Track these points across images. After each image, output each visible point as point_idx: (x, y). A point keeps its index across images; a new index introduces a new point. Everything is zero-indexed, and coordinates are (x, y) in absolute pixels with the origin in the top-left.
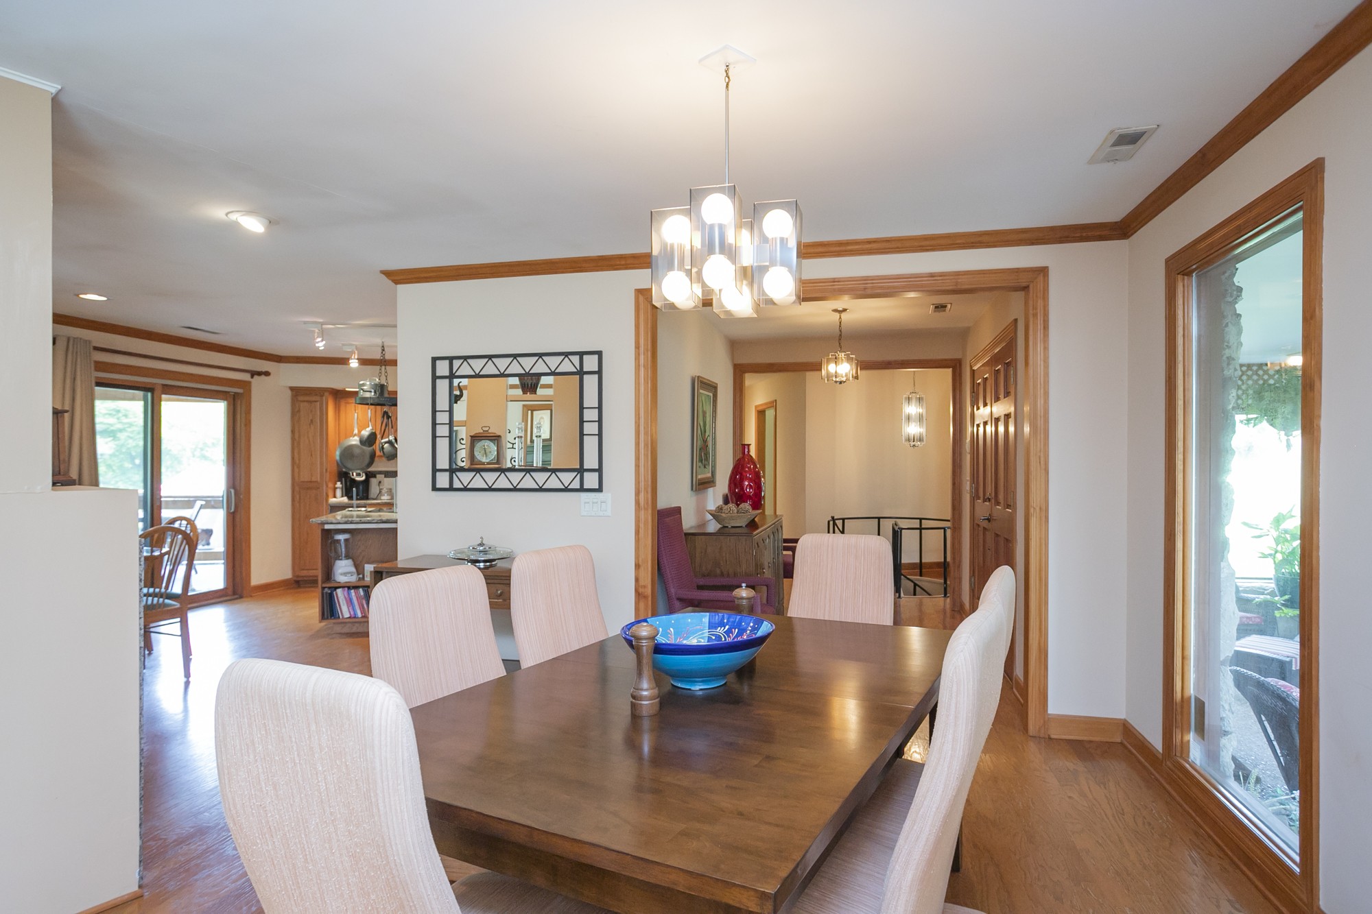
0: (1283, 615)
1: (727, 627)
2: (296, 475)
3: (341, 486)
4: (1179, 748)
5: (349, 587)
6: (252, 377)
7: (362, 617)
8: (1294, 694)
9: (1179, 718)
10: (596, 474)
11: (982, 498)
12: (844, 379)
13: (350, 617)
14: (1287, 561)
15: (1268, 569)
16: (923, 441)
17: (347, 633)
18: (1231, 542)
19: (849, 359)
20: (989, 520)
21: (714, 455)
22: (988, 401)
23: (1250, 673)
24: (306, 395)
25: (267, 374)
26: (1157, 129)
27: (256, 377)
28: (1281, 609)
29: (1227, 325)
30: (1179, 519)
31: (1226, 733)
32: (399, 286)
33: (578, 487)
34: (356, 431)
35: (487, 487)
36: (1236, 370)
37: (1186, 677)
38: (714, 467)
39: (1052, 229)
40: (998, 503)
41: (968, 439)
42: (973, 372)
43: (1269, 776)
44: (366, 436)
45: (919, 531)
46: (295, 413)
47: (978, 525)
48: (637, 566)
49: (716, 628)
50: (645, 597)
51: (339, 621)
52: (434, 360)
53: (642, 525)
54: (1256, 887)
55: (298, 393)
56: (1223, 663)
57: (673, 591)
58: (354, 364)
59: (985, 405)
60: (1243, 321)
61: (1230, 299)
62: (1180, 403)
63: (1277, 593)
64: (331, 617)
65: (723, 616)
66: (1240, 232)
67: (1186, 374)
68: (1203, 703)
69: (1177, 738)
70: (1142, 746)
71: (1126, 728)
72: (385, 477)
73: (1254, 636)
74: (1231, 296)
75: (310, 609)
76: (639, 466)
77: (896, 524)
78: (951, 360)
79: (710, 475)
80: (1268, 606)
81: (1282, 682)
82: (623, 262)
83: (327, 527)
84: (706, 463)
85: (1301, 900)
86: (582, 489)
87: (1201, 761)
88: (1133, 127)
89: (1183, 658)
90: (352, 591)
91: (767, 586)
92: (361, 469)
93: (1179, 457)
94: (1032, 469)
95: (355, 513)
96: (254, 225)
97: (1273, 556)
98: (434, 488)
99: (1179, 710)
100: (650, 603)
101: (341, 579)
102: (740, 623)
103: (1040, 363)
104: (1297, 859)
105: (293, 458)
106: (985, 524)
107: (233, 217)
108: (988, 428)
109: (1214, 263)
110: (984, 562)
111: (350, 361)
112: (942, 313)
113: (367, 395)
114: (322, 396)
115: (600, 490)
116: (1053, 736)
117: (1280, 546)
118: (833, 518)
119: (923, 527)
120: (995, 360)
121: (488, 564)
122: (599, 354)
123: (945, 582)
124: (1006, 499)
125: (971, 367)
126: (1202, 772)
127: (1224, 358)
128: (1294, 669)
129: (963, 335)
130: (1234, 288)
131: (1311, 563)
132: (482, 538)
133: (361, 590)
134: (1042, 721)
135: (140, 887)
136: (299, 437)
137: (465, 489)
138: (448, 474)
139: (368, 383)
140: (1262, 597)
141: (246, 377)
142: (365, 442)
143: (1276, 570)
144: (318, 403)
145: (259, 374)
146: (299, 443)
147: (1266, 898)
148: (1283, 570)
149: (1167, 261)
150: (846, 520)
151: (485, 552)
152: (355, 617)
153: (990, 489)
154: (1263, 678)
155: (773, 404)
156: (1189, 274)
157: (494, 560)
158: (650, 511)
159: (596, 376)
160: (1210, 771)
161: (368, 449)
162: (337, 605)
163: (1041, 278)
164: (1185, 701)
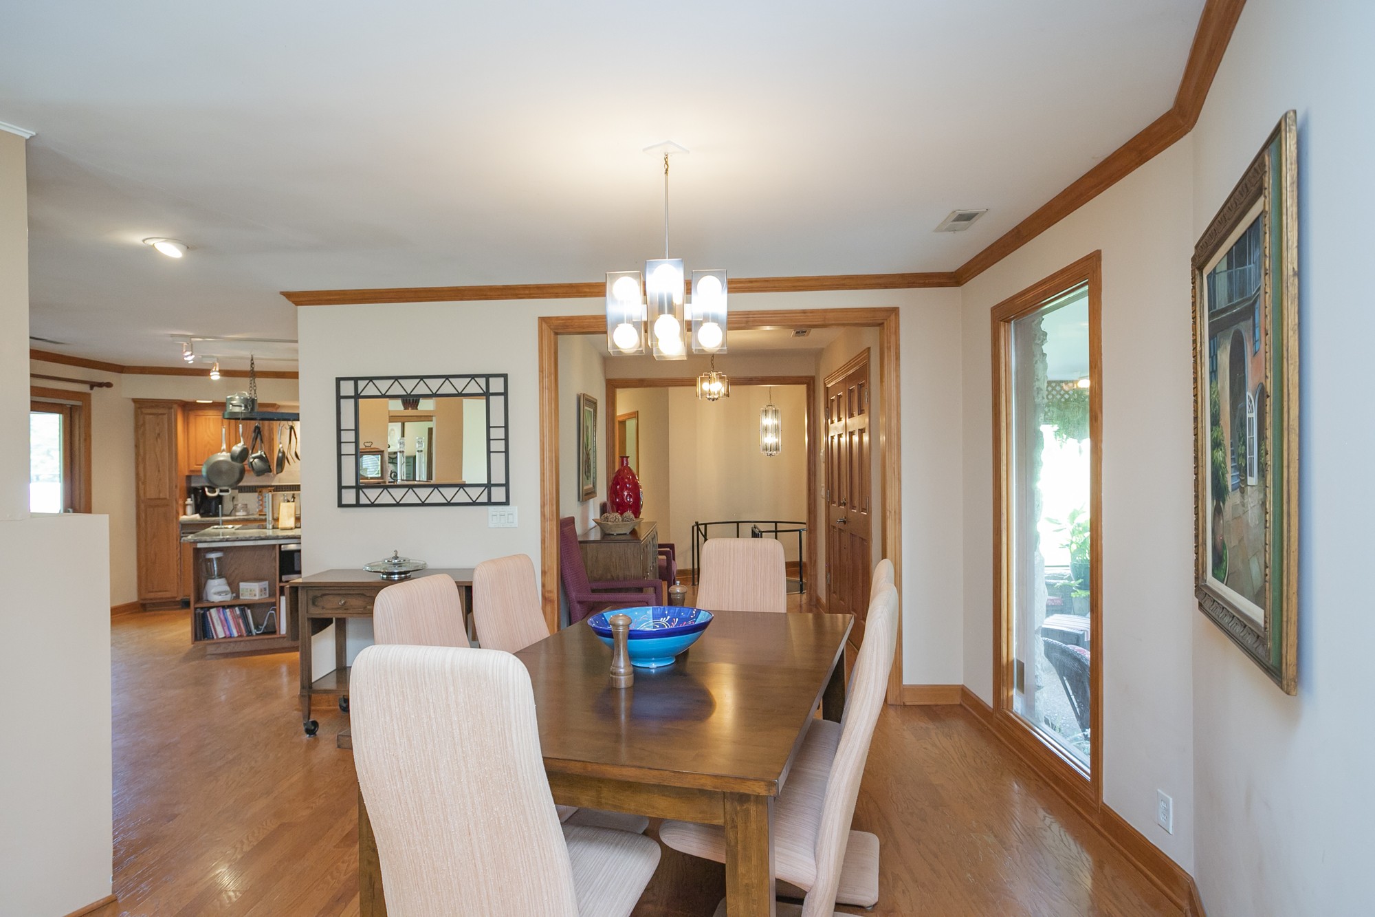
0: (1078, 596)
1: (669, 617)
2: (142, 492)
3: (191, 502)
4: (1005, 703)
5: (223, 606)
6: (92, 388)
7: (239, 636)
8: (1087, 656)
9: (1005, 678)
10: (504, 489)
11: (837, 503)
12: (716, 397)
13: (225, 637)
14: (1080, 549)
15: (1067, 560)
16: (779, 450)
17: (223, 654)
18: (1041, 536)
19: (721, 378)
20: (845, 522)
21: (595, 468)
22: (842, 416)
23: (1054, 641)
24: (152, 407)
25: (109, 385)
26: (984, 212)
27: (95, 388)
28: (1075, 591)
29: (1036, 362)
30: (1004, 518)
31: (1039, 688)
32: (299, 307)
33: (486, 500)
34: (224, 447)
35: (420, 502)
36: (1043, 398)
37: (1010, 644)
38: (595, 478)
39: (902, 276)
40: (853, 507)
41: (823, 450)
42: (827, 389)
43: (1069, 728)
44: (238, 452)
45: (774, 533)
46: (139, 427)
47: (834, 527)
49: (659, 619)
50: (551, 601)
51: (212, 641)
52: (339, 380)
53: (547, 535)
54: (1062, 798)
55: (141, 405)
56: (1036, 632)
57: (573, 595)
58: (215, 376)
59: (839, 420)
60: (1048, 359)
61: (1039, 342)
62: (1003, 424)
63: (1073, 579)
64: (204, 638)
65: (664, 609)
66: (1046, 294)
67: (1008, 402)
68: (1023, 664)
69: (1005, 694)
70: (977, 704)
71: (964, 692)
72: (239, 492)
73: (1056, 615)
74: (1039, 339)
75: (180, 630)
76: (544, 481)
77: (755, 528)
78: (806, 377)
79: (591, 486)
80: (1066, 590)
81: (1077, 648)
82: (527, 292)
83: (200, 545)
84: (589, 474)
85: (1091, 799)
86: (489, 503)
87: (1021, 711)
88: (970, 209)
89: (1008, 630)
90: (228, 610)
91: (655, 588)
92: (230, 486)
93: (1004, 468)
94: (888, 478)
95: (221, 531)
96: (171, 251)
98: (340, 505)
99: (1005, 672)
100: (556, 606)
101: (216, 599)
102: (679, 614)
103: (894, 389)
104: (1089, 771)
105: (137, 475)
106: (841, 526)
107: (151, 242)
108: (843, 440)
109: (1027, 315)
110: (840, 560)
111: (211, 374)
112: (802, 337)
113: (237, 410)
114: (170, 408)
115: (507, 503)
116: (907, 704)
117: (1074, 537)
118: (697, 523)
119: (778, 529)
120: (849, 379)
121: (403, 576)
122: (505, 376)
123: (801, 580)
124: (861, 502)
125: (825, 385)
126: (1023, 718)
127: (1035, 388)
128: (1086, 640)
129: (817, 355)
130: (1041, 333)
131: (1097, 550)
132: (396, 551)
133: (237, 609)
134: (898, 691)
135: (113, 892)
136: (145, 454)
137: (373, 505)
138: (354, 490)
139: (237, 397)
140: (1062, 581)
141: (84, 388)
142: (237, 458)
143: (1072, 559)
144: (166, 416)
145: (100, 385)
146: (144, 459)
147: (1068, 804)
148: (1077, 558)
149: (994, 310)
150: (708, 526)
151: (399, 565)
152: (231, 637)
153: (845, 495)
154: (1064, 645)
155: (635, 415)
156: (1009, 322)
157: (409, 572)
158: (555, 522)
159: (503, 397)
160: (1028, 718)
161: (237, 465)
162: (211, 625)
163: (893, 317)
164: (1010, 664)
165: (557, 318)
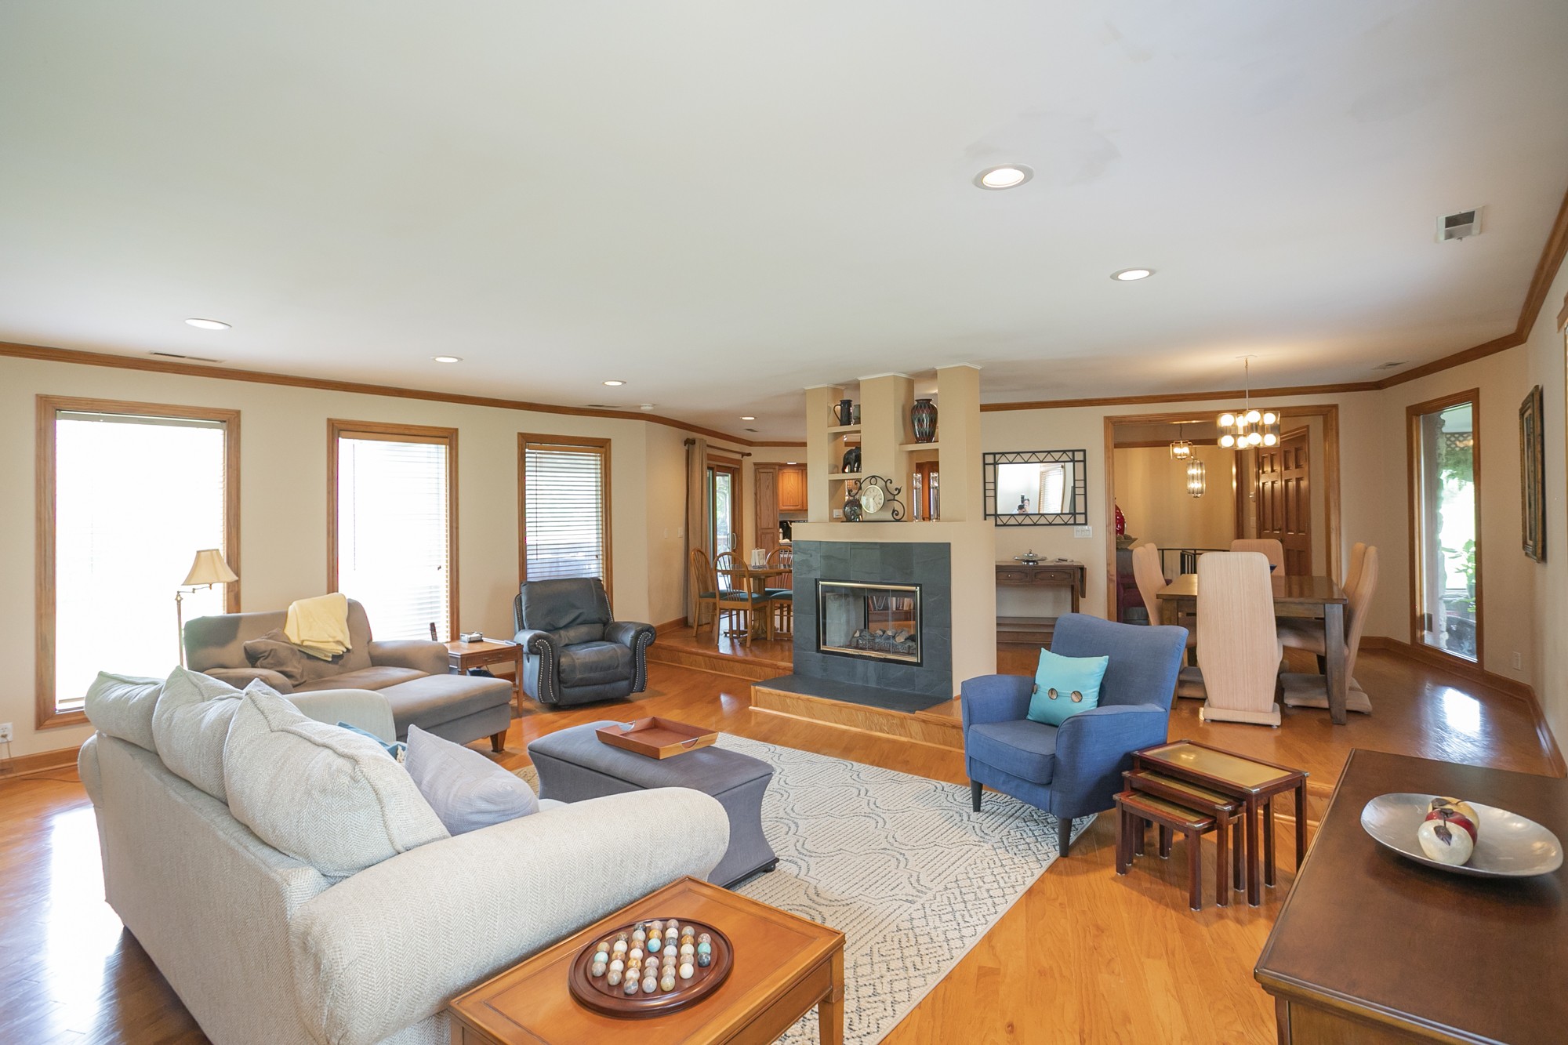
2: (759, 524)
4: (1419, 639)
6: (742, 456)
9: (1419, 624)
10: (1084, 516)
11: (1271, 529)
16: (1205, 493)
22: (1276, 468)
24: (764, 468)
25: (748, 455)
30: (1417, 530)
33: (1073, 522)
37: (1422, 605)
39: (1341, 385)
40: (1290, 531)
41: (1254, 493)
46: (757, 481)
48: (1108, 565)
52: (984, 454)
53: (1111, 543)
55: (758, 466)
56: (1439, 611)
59: (1273, 471)
62: (1416, 475)
68: (1431, 615)
69: (1418, 634)
70: (1399, 645)
71: (1386, 640)
77: (1182, 552)
82: (1098, 402)
86: (1075, 524)
87: (1429, 640)
89: (1420, 596)
93: (1416, 501)
94: (1331, 508)
97: (1465, 571)
99: (1419, 621)
105: (756, 512)
108: (1277, 485)
109: (1431, 413)
114: (774, 468)
115: (1086, 524)
120: (1284, 444)
122: (1084, 451)
124: (1299, 526)
136: (760, 497)
137: (1005, 525)
141: (738, 457)
144: (772, 474)
145: (745, 455)
146: (760, 502)
149: (1407, 408)
151: (1034, 557)
156: (1419, 415)
159: (1083, 463)
163: (1334, 410)
164: (1422, 616)
165: (1116, 417)
